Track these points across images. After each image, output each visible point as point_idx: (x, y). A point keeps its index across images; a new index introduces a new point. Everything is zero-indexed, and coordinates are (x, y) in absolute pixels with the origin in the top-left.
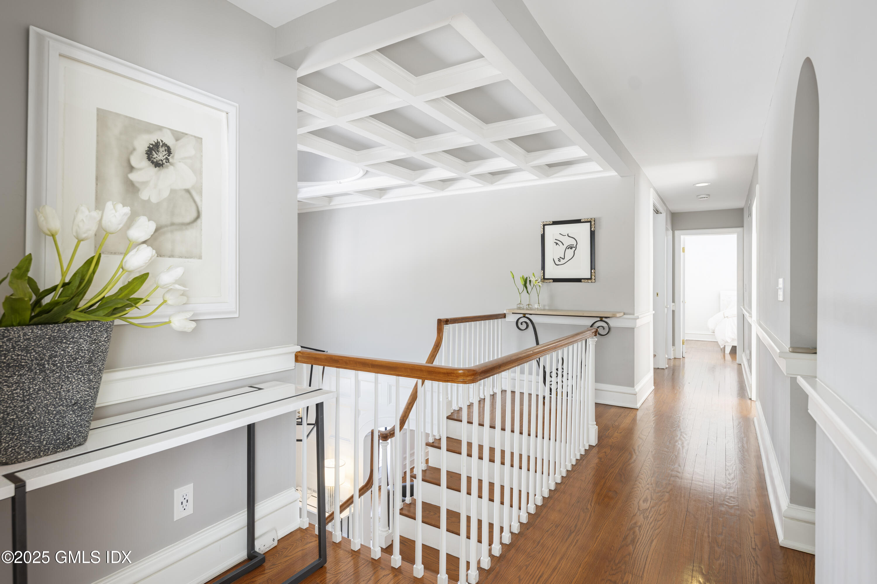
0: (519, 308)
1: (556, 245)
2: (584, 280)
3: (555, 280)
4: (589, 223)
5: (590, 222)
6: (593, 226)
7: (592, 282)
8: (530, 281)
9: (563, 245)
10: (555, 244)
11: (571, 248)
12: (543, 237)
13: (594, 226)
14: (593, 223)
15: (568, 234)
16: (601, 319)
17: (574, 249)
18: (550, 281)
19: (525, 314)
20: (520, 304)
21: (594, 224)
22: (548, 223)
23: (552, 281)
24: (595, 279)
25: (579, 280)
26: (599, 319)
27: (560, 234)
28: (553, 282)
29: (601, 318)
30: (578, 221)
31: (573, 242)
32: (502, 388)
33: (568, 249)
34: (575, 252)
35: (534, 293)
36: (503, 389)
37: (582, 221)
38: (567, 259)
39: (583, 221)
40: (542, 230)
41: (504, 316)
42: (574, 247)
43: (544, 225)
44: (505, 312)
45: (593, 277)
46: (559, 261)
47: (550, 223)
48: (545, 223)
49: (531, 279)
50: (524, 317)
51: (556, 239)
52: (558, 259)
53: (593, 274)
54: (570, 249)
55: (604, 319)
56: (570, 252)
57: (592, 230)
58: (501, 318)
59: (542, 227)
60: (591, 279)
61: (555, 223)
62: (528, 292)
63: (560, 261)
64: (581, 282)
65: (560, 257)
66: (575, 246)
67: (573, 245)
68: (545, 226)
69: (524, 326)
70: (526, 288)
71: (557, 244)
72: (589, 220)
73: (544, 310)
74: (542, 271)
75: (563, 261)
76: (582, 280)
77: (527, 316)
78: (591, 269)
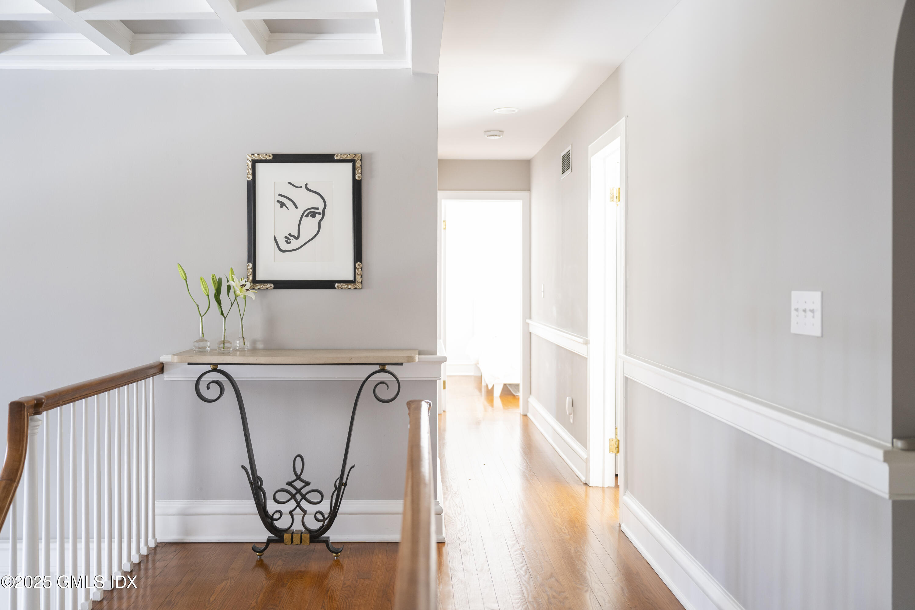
0: (202, 351)
1: (281, 207)
2: (340, 285)
3: (280, 285)
4: (351, 164)
5: (353, 161)
6: (358, 171)
7: (356, 288)
8: (229, 287)
9: (296, 207)
10: (279, 205)
11: (314, 215)
12: (252, 187)
13: (360, 171)
14: (358, 164)
15: (306, 185)
16: (383, 368)
17: (319, 217)
18: (266, 287)
19: (216, 365)
20: (203, 340)
21: (361, 165)
22: (262, 158)
23: (273, 286)
24: (361, 283)
25: (329, 285)
26: (378, 368)
27: (289, 183)
28: (274, 288)
29: (383, 365)
30: (328, 158)
31: (316, 202)
32: (156, 540)
33: (307, 216)
34: (322, 223)
35: (234, 315)
36: (158, 541)
37: (335, 158)
38: (305, 236)
39: (339, 157)
40: (251, 172)
41: (160, 368)
42: (320, 214)
43: (254, 162)
44: (163, 359)
45: (359, 278)
46: (286, 241)
47: (268, 158)
48: (256, 157)
49: (231, 283)
50: (215, 370)
51: (280, 195)
52: (286, 237)
53: (359, 271)
54: (311, 216)
55: (387, 368)
56: (310, 224)
57: (357, 178)
58: (153, 375)
59: (250, 166)
60: (354, 282)
61: (278, 158)
62: (222, 314)
63: (290, 243)
64: (333, 287)
65: (290, 235)
66: (320, 211)
67: (318, 209)
68: (259, 166)
69: (215, 391)
70: (219, 303)
71: (282, 204)
72: (349, 157)
73: (254, 350)
74: (251, 265)
75: (295, 244)
76: (336, 285)
77: (219, 367)
78: (355, 262)
